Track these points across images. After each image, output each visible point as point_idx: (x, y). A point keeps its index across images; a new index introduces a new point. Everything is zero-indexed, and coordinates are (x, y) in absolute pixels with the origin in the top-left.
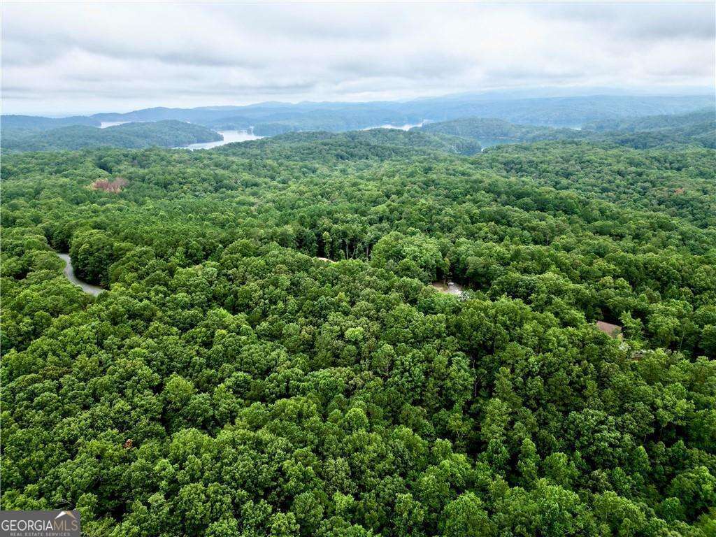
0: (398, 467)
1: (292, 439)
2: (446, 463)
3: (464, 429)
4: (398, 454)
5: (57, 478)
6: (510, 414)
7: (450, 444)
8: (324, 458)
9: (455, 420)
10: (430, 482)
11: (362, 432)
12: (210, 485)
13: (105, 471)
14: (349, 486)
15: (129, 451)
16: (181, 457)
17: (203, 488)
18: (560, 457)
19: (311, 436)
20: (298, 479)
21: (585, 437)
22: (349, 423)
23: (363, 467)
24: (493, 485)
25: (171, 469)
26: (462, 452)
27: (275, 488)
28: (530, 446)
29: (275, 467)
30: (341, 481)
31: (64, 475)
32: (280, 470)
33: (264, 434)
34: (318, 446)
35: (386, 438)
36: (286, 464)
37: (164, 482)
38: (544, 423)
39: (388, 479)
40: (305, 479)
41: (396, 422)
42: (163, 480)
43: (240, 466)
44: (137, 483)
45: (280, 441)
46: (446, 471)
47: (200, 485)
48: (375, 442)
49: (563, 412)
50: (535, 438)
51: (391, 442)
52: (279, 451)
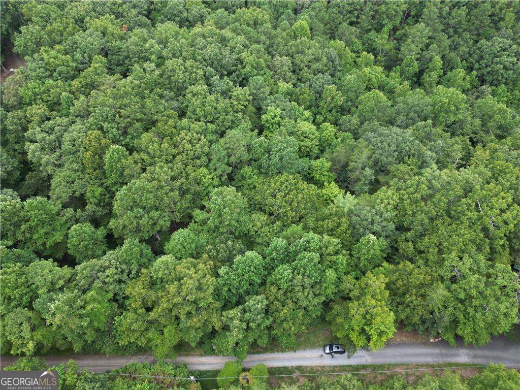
0: (329, 69)
1: (249, 39)
2: (367, 70)
3: (387, 47)
4: (331, 59)
5: (75, 43)
6: (429, 38)
7: (372, 57)
8: (273, 56)
9: (382, 40)
10: (352, 80)
11: (304, 39)
12: (187, 61)
13: (109, 44)
14: (290, 78)
15: (125, 34)
16: (164, 41)
17: (183, 62)
18: (460, 72)
19: (263, 38)
20: (252, 66)
21: (485, 61)
22: (295, 33)
23: (302, 65)
24: (399, 89)
25: (157, 47)
26: (381, 66)
27: (235, 71)
28: (437, 63)
29: (235, 56)
30: (285, 73)
31: (80, 41)
32: (239, 59)
33: (227, 33)
34: (269, 47)
35: (323, 47)
36: (243, 55)
37: (153, 56)
38: (454, 48)
39: (320, 75)
40: (257, 67)
41: (332, 38)
42: (153, 54)
43: (209, 51)
44: (134, 54)
45: (239, 39)
46: (365, 76)
47: (180, 60)
48: (313, 47)
49: (474, 41)
50: (443, 57)
51: (326, 50)
52: (238, 45)
